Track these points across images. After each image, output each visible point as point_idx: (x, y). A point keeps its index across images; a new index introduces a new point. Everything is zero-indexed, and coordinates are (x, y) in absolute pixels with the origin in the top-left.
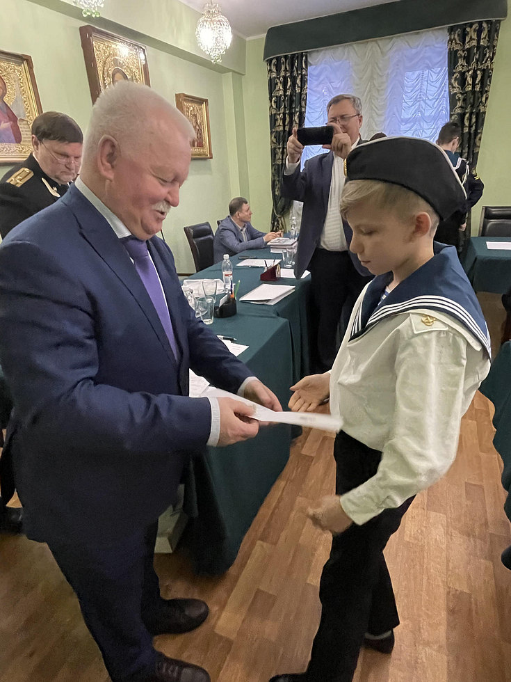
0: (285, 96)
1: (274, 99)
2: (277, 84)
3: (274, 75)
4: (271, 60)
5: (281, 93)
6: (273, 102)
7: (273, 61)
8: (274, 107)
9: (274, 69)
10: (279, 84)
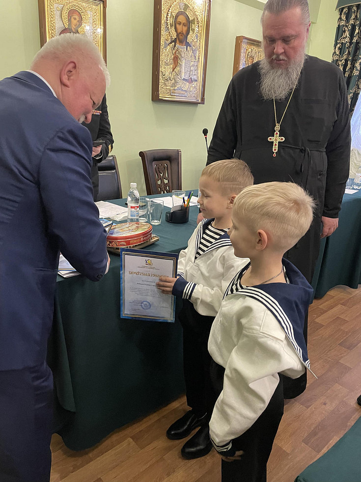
0: (351, 43)
1: (338, 46)
2: (345, 31)
3: (343, 23)
4: (343, 9)
5: (347, 40)
6: (337, 49)
7: (344, 11)
8: (338, 53)
9: (344, 17)
10: (347, 32)
